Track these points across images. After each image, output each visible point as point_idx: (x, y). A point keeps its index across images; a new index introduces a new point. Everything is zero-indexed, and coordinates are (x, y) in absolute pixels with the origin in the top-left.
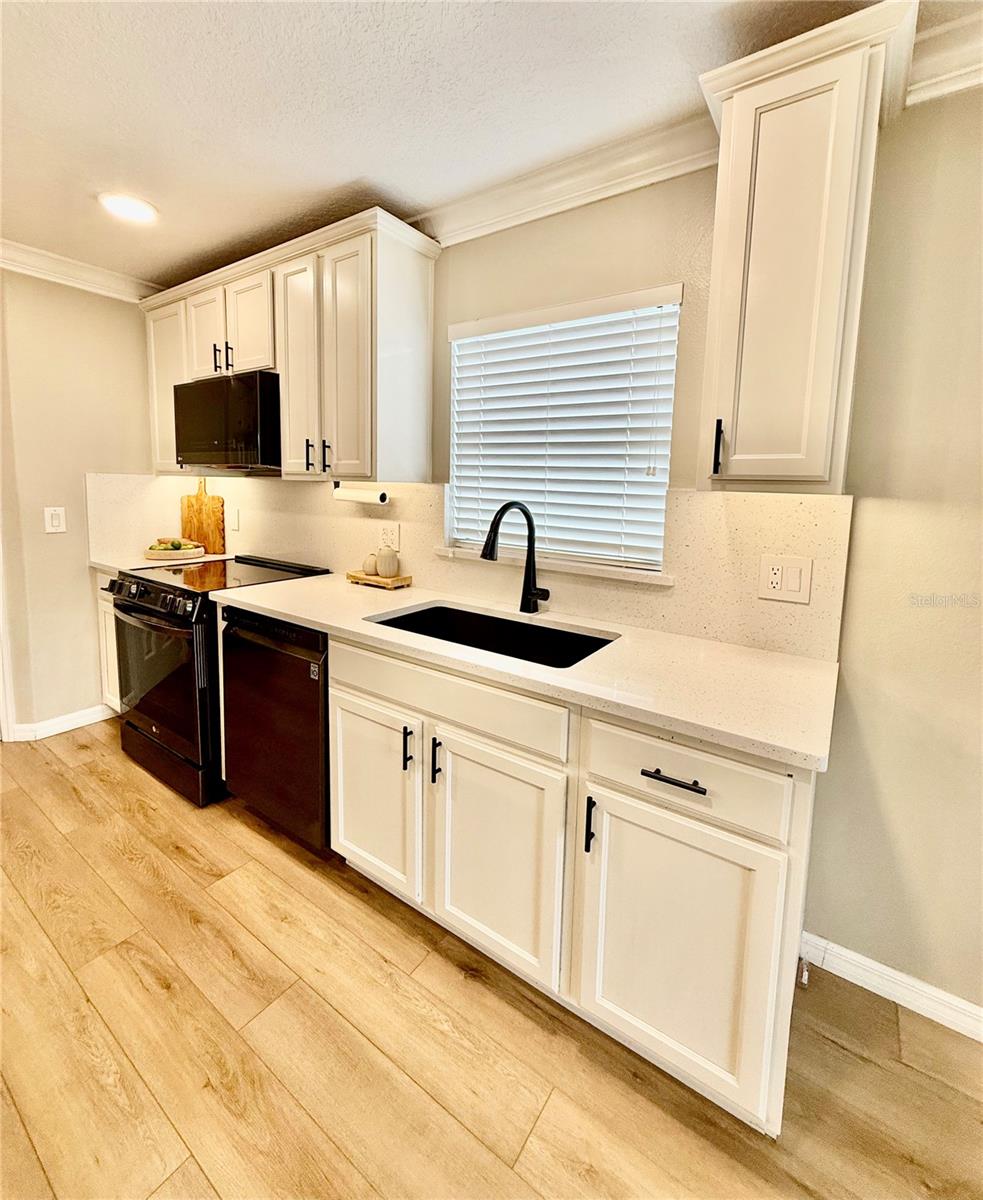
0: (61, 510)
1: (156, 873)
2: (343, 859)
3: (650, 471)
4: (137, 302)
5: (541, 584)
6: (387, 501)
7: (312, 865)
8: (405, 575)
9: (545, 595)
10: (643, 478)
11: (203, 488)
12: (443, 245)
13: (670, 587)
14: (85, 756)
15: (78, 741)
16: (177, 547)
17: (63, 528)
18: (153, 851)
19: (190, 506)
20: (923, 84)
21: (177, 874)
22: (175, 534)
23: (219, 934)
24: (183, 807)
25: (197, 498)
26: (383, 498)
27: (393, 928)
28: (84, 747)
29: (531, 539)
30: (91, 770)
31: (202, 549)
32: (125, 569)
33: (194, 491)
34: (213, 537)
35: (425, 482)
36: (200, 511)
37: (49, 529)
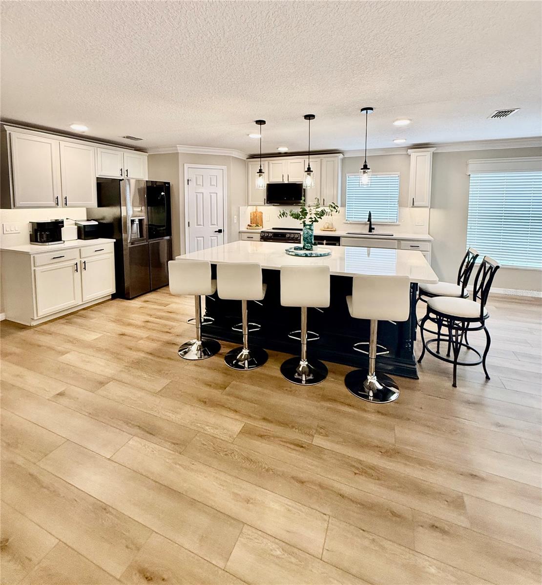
3: (395, 204)
9: (374, 229)
10: (393, 206)
13: (399, 225)
17: (236, 222)
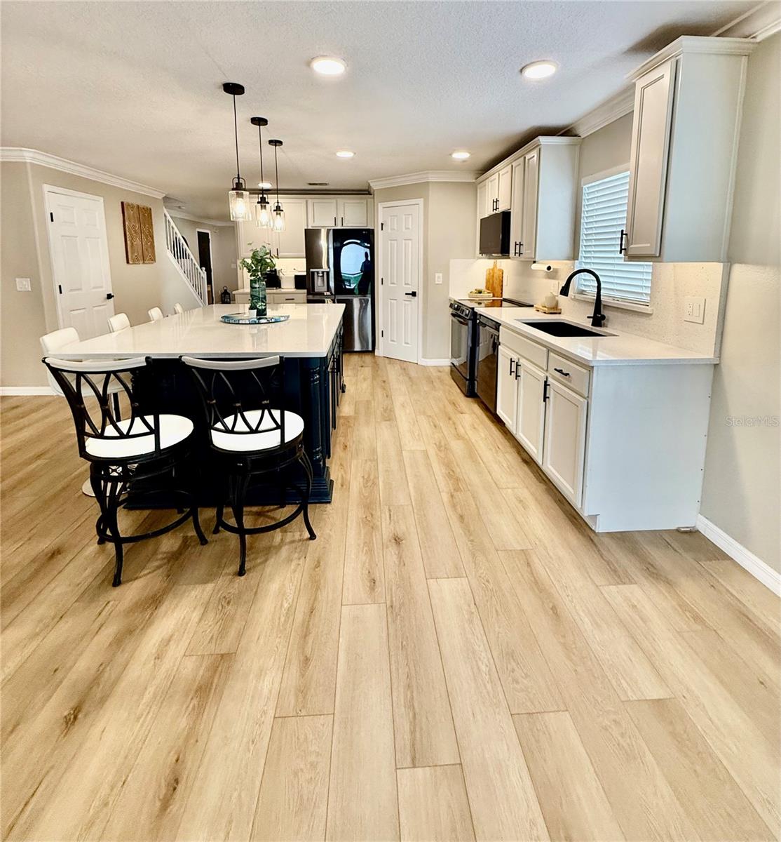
0: (441, 275)
1: (445, 407)
2: (504, 424)
4: (474, 181)
5: (604, 312)
6: (552, 270)
7: (493, 422)
8: (559, 308)
9: (606, 318)
11: (495, 265)
12: (582, 137)
13: (651, 314)
14: (439, 374)
15: (439, 369)
16: (480, 292)
17: (441, 283)
18: (447, 402)
19: (490, 274)
20: (760, 32)
21: (450, 409)
22: (482, 287)
23: (454, 423)
24: (461, 395)
25: (493, 269)
26: (549, 268)
27: (508, 444)
28: (440, 371)
29: (599, 288)
30: (439, 378)
31: (491, 294)
32: (456, 299)
33: (492, 267)
34: (498, 289)
35: (569, 260)
36: (493, 276)
37: (437, 282)
